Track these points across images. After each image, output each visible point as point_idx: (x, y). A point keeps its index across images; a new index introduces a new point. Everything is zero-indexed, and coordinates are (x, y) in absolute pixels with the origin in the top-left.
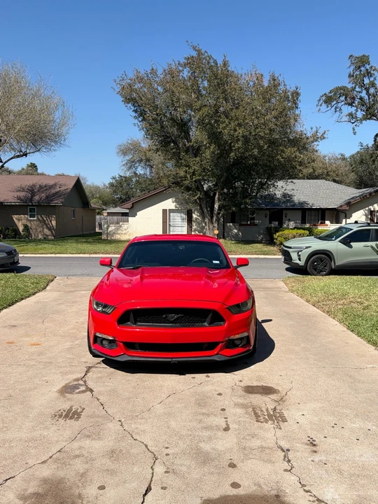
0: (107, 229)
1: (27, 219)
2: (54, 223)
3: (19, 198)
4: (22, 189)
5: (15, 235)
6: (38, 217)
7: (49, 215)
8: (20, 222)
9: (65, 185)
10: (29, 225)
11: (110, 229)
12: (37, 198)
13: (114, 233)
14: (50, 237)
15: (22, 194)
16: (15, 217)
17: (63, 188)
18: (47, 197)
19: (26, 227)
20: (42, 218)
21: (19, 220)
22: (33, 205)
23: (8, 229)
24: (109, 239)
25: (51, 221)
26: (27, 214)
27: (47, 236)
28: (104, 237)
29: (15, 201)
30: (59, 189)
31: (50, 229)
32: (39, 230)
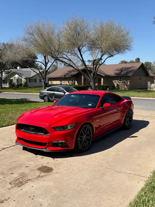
0: (150, 86)
1: (118, 82)
2: (129, 83)
3: (116, 74)
4: (118, 70)
5: (113, 88)
6: (122, 81)
7: (127, 80)
8: (116, 83)
9: (136, 67)
10: (119, 84)
11: (152, 86)
12: (122, 73)
13: (153, 88)
14: (127, 89)
15: (117, 72)
16: (114, 81)
17: (134, 68)
18: (127, 72)
19: (118, 85)
20: (124, 81)
21: (115, 82)
22: (120, 76)
23: (111, 86)
24: (151, 90)
25: (127, 83)
26: (118, 80)
27: (126, 89)
28: (149, 89)
29: (114, 75)
30: (133, 69)
31: (127, 86)
32: (123, 86)
